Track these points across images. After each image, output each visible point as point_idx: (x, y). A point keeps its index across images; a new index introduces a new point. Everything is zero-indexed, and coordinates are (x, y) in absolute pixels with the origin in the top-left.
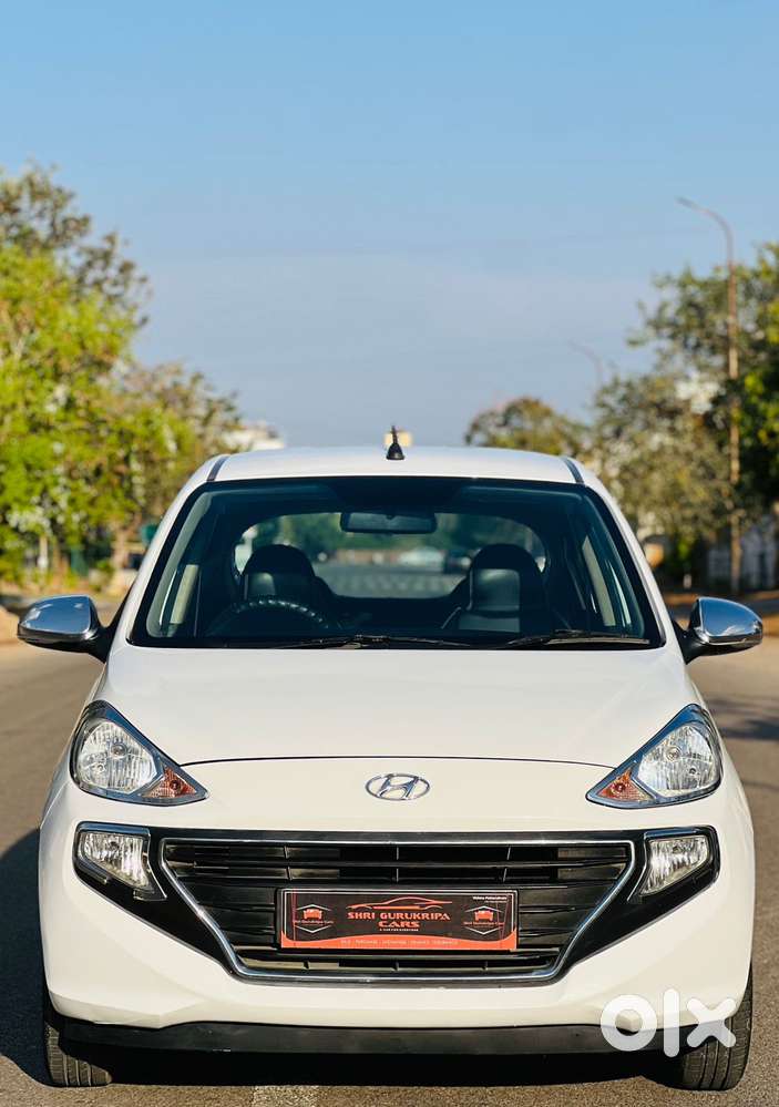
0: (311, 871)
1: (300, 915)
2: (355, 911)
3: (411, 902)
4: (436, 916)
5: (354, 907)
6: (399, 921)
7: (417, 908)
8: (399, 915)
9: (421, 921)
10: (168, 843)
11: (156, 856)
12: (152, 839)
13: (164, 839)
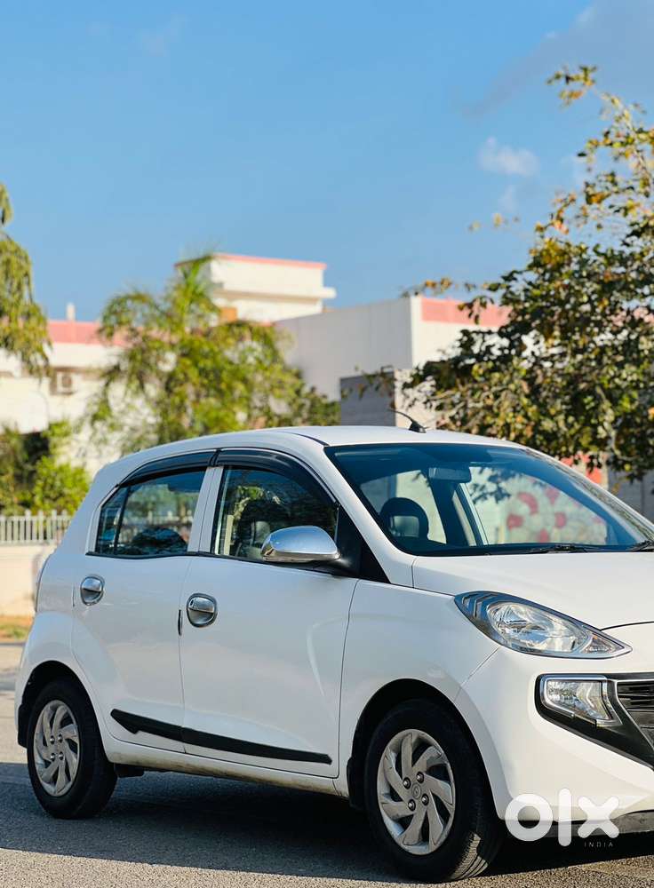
10: (619, 684)
11: (614, 694)
12: (609, 682)
13: (616, 682)
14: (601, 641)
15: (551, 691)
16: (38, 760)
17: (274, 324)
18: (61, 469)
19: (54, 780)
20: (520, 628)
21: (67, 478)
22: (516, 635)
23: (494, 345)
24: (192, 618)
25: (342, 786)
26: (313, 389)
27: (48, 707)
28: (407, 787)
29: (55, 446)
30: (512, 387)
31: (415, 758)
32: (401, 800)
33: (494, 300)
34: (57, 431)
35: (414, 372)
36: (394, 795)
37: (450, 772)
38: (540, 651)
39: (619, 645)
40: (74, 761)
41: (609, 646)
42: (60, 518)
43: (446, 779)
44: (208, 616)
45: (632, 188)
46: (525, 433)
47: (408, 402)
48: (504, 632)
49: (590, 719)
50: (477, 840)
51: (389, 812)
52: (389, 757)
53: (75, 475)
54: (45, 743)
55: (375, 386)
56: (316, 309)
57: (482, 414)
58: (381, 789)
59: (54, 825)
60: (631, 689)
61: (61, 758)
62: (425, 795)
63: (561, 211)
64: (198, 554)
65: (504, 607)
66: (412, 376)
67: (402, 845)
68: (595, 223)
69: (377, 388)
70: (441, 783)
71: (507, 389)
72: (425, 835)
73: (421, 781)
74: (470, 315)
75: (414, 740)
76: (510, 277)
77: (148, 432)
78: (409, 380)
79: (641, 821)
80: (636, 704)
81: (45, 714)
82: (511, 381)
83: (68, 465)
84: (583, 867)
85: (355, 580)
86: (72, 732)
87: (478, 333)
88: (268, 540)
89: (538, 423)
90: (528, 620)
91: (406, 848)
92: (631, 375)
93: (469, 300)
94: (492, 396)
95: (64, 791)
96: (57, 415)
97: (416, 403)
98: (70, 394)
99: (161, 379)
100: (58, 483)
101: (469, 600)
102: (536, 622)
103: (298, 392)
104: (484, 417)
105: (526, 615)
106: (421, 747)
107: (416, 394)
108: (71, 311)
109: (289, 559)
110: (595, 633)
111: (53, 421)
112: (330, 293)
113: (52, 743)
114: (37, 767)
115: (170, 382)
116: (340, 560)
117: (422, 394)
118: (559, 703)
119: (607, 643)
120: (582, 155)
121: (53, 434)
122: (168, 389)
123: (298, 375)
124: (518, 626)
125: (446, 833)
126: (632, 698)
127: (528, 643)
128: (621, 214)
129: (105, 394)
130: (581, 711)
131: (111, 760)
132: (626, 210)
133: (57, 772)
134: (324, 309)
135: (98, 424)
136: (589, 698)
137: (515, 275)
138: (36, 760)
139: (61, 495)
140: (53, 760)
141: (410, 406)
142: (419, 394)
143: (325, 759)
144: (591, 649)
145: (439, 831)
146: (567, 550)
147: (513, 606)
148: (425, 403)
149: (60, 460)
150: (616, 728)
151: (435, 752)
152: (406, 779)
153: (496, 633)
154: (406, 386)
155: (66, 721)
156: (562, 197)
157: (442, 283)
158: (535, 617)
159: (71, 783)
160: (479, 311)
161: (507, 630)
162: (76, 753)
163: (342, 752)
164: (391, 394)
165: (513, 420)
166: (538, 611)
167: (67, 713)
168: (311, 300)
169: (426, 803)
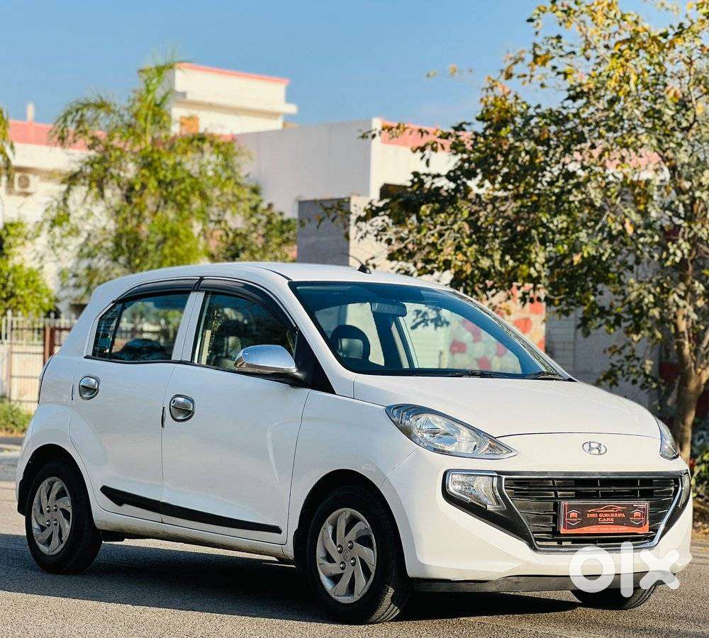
0: (563, 493)
1: (569, 515)
2: (590, 513)
3: (611, 508)
4: (620, 515)
5: (589, 511)
6: (606, 518)
7: (613, 511)
8: (606, 515)
9: (615, 518)
10: (506, 479)
11: (501, 486)
12: (499, 477)
13: (504, 477)
14: (496, 446)
15: (454, 483)
16: (35, 525)
17: (234, 139)
18: (14, 269)
19: (48, 542)
20: (435, 434)
21: (19, 278)
22: (431, 439)
23: (442, 187)
24: (173, 414)
25: (289, 551)
26: (270, 206)
27: (46, 482)
28: (340, 552)
29: (10, 246)
30: (456, 227)
31: (348, 530)
32: (334, 562)
33: (445, 146)
34: (12, 231)
35: (369, 207)
36: (329, 558)
37: (374, 542)
38: (449, 452)
39: (509, 450)
40: (67, 527)
41: (501, 451)
42: (15, 319)
43: (370, 546)
44: (187, 412)
45: (574, 53)
46: (465, 268)
47: (360, 234)
48: (422, 437)
49: (482, 504)
50: (391, 591)
51: (324, 570)
52: (327, 529)
53: (28, 276)
54: (42, 512)
55: (332, 217)
56: (277, 124)
57: (427, 250)
58: (320, 553)
59: (48, 578)
60: (515, 483)
61: (56, 524)
62: (353, 559)
63: (510, 67)
64: (180, 362)
65: (423, 417)
66: (365, 210)
67: (333, 596)
68: (540, 82)
69: (333, 220)
70: (366, 550)
71: (451, 229)
72: (351, 588)
73: (351, 548)
74: (422, 158)
75: (347, 516)
76: (459, 128)
77: (105, 240)
78: (363, 214)
79: (517, 583)
80: (518, 494)
81: (43, 487)
82: (455, 222)
83: (21, 266)
84: (472, 619)
85: (308, 390)
86: (66, 503)
87: (427, 175)
88: (241, 354)
89: (477, 260)
90: (441, 428)
91: (336, 598)
92: (562, 223)
93: (422, 144)
94: (436, 235)
95: (57, 551)
96: (12, 215)
97: (368, 235)
98: (27, 194)
99: (122, 189)
100: (10, 284)
101: (396, 410)
102: (448, 430)
103: (255, 209)
104: (429, 253)
105: (440, 424)
106: (353, 521)
107: (369, 228)
108: (31, 111)
109: (257, 370)
110: (491, 440)
111: (9, 221)
112: (292, 109)
113: (48, 511)
114: (34, 531)
115: (129, 193)
116: (297, 374)
117: (374, 228)
118: (460, 492)
119: (500, 447)
120: (531, 20)
121: (8, 234)
122: (128, 198)
123: (255, 191)
124: (434, 433)
125: (367, 587)
126: (515, 490)
127: (440, 445)
128: (562, 76)
129: (65, 200)
130: (477, 498)
131: (99, 527)
132: (566, 75)
133: (51, 536)
134: (284, 125)
135: (57, 230)
136: (483, 489)
137: (464, 126)
138: (33, 526)
139: (12, 295)
140: (48, 525)
141: (362, 237)
142: (372, 228)
143: (276, 530)
144: (488, 452)
145: (362, 585)
146: (477, 375)
147: (430, 417)
148: (376, 236)
149: (14, 261)
150: (501, 512)
151: (363, 525)
152: (340, 546)
153: (415, 436)
154: (360, 219)
155: (61, 494)
156: (511, 55)
157: (398, 128)
158: (447, 425)
159: (63, 545)
160: (430, 155)
161: (425, 435)
162: (69, 520)
163: (290, 524)
164: (346, 226)
165: (454, 257)
166: (451, 421)
167: (63, 487)
168: (273, 115)
169: (353, 564)
